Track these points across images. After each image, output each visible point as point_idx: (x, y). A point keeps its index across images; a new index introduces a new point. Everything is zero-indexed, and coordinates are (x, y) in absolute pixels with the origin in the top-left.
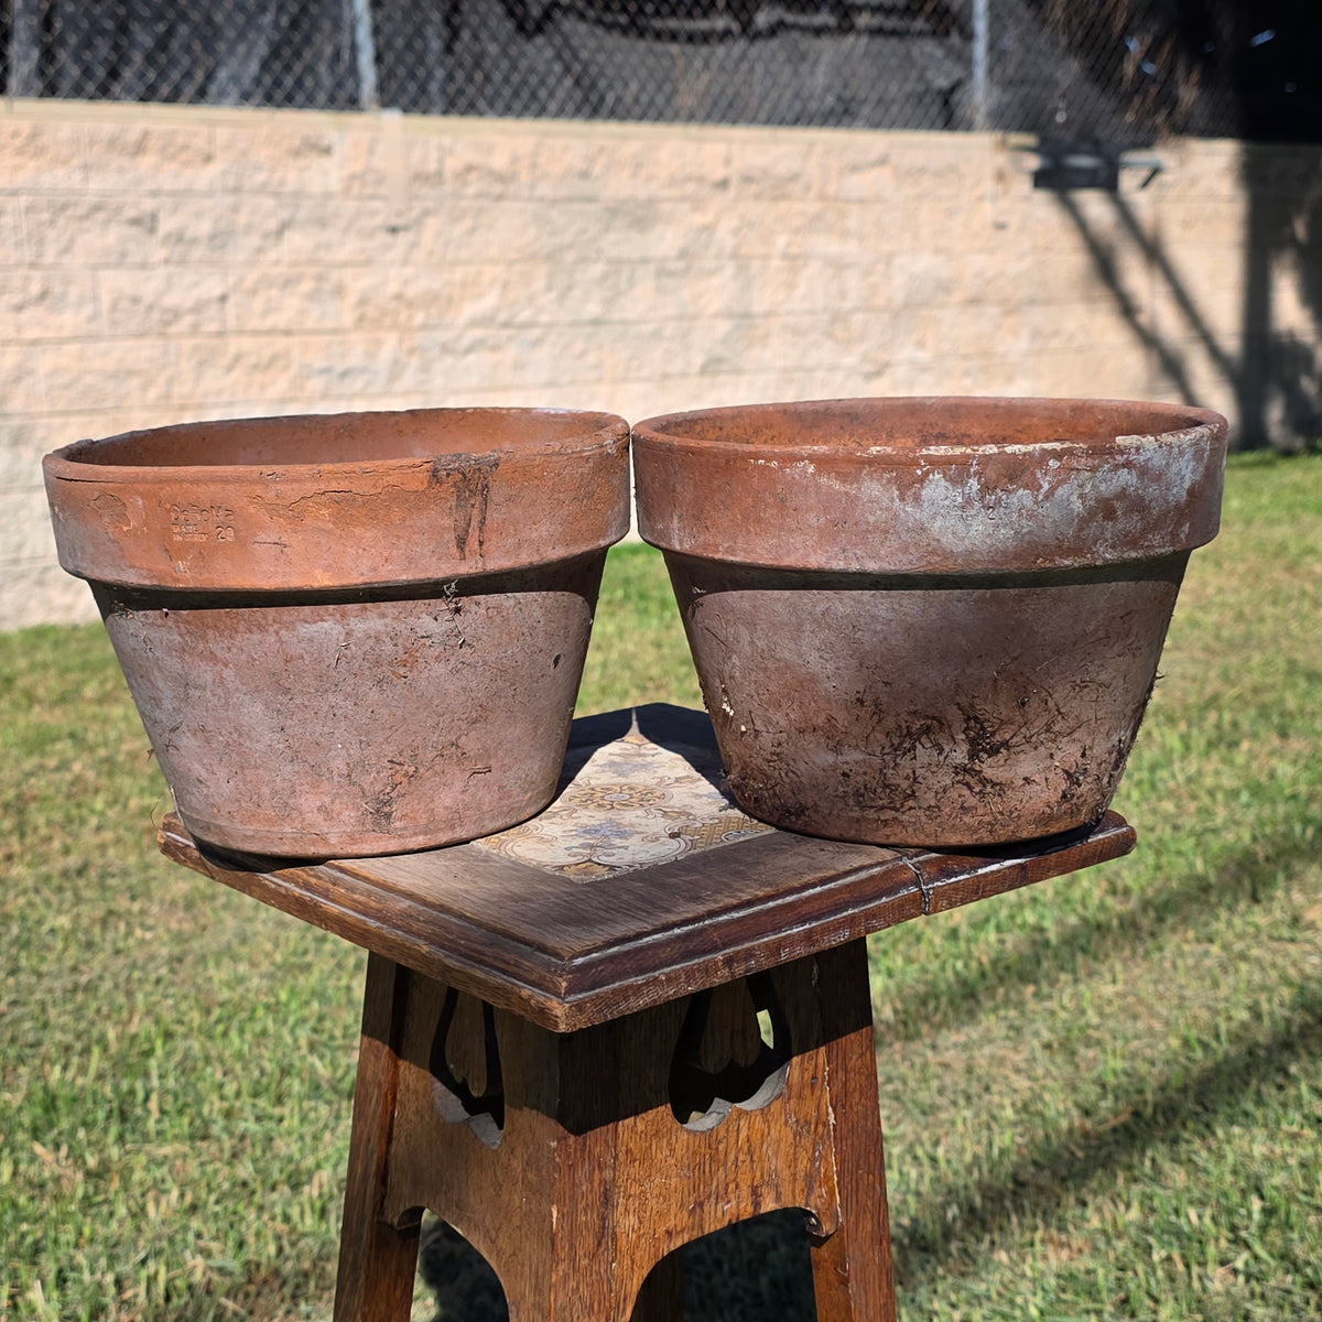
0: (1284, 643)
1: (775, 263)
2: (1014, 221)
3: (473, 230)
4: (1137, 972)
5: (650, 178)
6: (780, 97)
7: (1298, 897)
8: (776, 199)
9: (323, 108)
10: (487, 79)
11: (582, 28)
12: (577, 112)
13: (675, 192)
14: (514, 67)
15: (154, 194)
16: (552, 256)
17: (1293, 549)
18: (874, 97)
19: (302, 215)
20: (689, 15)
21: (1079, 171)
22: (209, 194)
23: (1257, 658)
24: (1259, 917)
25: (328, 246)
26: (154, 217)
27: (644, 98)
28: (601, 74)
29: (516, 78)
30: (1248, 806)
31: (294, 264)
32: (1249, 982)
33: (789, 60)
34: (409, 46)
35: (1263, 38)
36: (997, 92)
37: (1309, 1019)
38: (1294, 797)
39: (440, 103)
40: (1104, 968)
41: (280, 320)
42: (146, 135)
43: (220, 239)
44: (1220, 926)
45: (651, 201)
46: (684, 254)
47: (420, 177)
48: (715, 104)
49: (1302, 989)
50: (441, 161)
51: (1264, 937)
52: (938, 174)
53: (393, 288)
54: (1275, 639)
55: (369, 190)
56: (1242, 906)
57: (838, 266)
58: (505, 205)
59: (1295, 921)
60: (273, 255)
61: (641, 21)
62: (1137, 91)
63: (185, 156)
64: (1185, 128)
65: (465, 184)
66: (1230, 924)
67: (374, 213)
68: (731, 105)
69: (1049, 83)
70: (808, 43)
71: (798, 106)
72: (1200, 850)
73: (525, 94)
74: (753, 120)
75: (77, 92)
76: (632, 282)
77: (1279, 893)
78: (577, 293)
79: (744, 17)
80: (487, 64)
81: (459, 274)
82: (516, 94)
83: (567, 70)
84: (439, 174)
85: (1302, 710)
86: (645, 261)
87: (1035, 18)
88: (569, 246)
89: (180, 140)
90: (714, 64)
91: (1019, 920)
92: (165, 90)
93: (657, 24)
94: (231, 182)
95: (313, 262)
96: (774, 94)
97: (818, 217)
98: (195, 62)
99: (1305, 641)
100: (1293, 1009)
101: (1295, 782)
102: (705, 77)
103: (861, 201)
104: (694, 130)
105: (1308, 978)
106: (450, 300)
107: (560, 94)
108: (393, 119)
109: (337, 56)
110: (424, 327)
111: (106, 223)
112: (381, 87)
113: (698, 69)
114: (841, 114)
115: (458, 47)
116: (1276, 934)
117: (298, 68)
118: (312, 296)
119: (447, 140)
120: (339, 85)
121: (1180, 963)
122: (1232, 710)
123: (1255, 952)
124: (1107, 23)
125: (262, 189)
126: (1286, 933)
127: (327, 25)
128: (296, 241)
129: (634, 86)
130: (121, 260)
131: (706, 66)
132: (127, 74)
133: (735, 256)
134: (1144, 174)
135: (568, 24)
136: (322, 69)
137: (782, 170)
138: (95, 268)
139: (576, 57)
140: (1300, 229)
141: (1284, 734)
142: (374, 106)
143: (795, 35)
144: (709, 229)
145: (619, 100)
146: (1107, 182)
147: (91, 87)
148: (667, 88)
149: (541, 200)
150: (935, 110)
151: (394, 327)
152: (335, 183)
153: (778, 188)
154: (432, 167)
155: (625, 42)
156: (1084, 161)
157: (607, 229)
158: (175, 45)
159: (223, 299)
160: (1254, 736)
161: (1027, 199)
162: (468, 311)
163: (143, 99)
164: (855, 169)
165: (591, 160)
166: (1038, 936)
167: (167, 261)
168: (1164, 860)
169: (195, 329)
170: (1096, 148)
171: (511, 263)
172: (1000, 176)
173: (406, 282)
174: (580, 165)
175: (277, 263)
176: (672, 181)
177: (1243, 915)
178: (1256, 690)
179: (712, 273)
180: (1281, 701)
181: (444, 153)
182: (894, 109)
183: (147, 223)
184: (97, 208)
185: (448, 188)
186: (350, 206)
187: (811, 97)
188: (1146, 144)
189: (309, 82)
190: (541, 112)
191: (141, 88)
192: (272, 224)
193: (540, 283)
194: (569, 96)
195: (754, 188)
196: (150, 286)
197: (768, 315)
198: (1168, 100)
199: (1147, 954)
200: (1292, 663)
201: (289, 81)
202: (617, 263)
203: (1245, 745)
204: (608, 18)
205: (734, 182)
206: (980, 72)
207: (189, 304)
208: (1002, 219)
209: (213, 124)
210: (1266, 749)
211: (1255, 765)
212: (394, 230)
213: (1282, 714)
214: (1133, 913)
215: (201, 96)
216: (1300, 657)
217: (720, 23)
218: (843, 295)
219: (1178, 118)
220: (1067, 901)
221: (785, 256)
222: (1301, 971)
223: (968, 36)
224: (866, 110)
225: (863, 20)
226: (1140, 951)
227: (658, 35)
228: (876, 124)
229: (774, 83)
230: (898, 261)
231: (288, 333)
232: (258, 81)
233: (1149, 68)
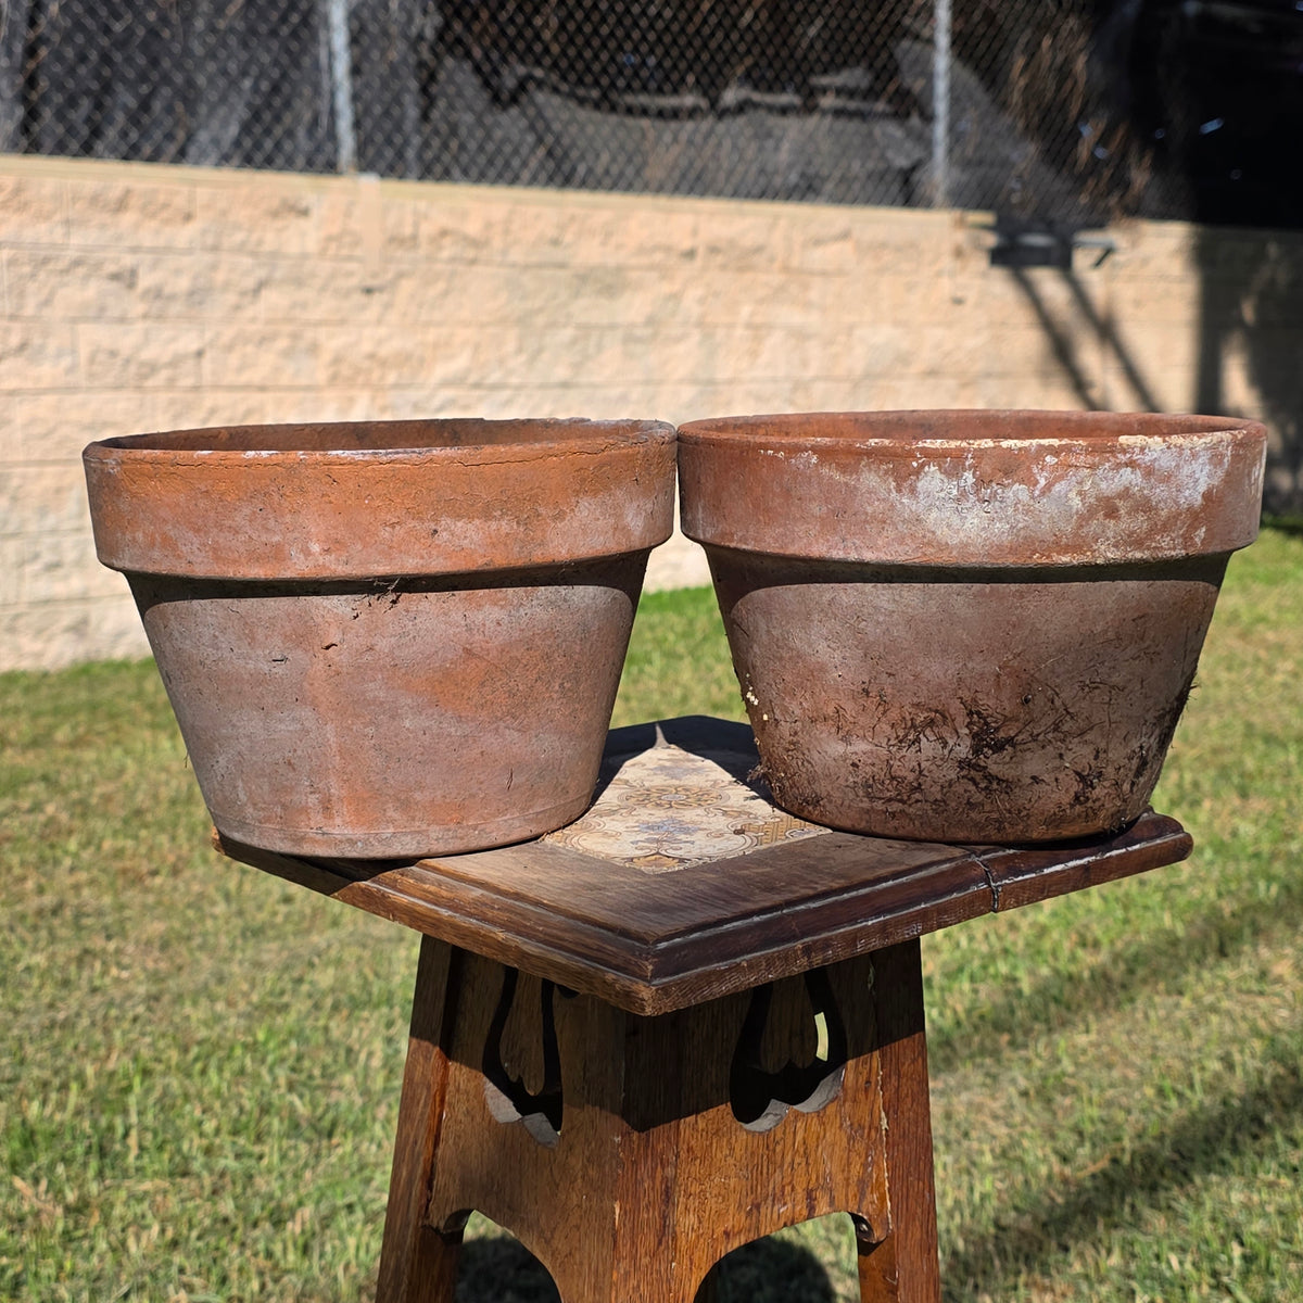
0: (1242, 707)
1: (739, 332)
2: (971, 297)
3: (446, 293)
4: (1109, 1022)
5: (619, 247)
6: (746, 172)
7: (1265, 952)
8: (741, 270)
9: (302, 170)
10: (462, 147)
11: (556, 100)
12: (550, 181)
13: (644, 260)
14: (489, 136)
15: (135, 250)
16: (523, 321)
17: (1245, 618)
18: (837, 174)
19: (278, 274)
20: (660, 91)
21: (1032, 249)
22: (189, 251)
23: (1214, 721)
24: (1228, 972)
25: (304, 306)
26: (133, 273)
27: (615, 170)
28: (574, 144)
29: (490, 147)
30: (1211, 863)
31: (269, 322)
32: (1221, 1033)
33: (756, 136)
34: (387, 113)
35: (1212, 126)
36: (956, 173)
37: (1281, 1070)
38: (1257, 855)
39: (416, 169)
40: (1077, 1019)
41: (254, 376)
42: (128, 192)
43: (197, 296)
44: (1190, 978)
45: (620, 269)
46: (651, 321)
47: (396, 240)
48: (683, 176)
49: (1273, 1041)
50: (416, 225)
51: (1233, 990)
52: (898, 249)
53: (367, 347)
54: (1231, 703)
55: (345, 252)
56: (1211, 960)
57: (800, 336)
58: (478, 269)
59: (1263, 975)
60: (249, 312)
61: (614, 96)
62: (1091, 173)
63: (165, 215)
64: (1136, 211)
65: (440, 248)
66: (1199, 979)
67: (350, 274)
68: (698, 178)
69: (1006, 164)
70: (773, 121)
71: (762, 181)
72: (1167, 904)
73: (499, 162)
74: (719, 194)
75: (60, 149)
76: (600, 348)
77: (1247, 948)
78: (545, 356)
79: (712, 92)
80: (463, 131)
81: (432, 335)
82: (491, 162)
83: (540, 140)
84: (414, 237)
85: (1261, 772)
86: (612, 327)
87: (994, 101)
88: (540, 310)
89: (162, 198)
90: (683, 137)
91: (992, 970)
92: (147, 149)
93: (629, 99)
94: (210, 240)
95: (289, 320)
96: (741, 168)
97: (782, 288)
98: (177, 123)
99: (1261, 706)
100: (1264, 1060)
101: (1257, 840)
102: (675, 150)
103: (824, 274)
104: (663, 201)
105: (1278, 1030)
106: (422, 361)
107: (533, 163)
108: (370, 183)
109: (315, 122)
110: (396, 386)
111: (86, 278)
112: (360, 151)
113: (668, 144)
114: (806, 189)
115: (435, 114)
116: (1244, 987)
117: (278, 131)
118: (287, 354)
119: (422, 205)
120: (318, 149)
121: (1152, 1014)
122: (1192, 770)
123: (1226, 1004)
124: (1063, 106)
125: (240, 249)
126: (1255, 986)
127: (307, 91)
128: (273, 298)
129: (605, 157)
130: (99, 315)
131: (675, 140)
132: (111, 133)
133: (700, 324)
134: (1097, 253)
135: (540, 97)
136: (301, 133)
137: (748, 241)
138: (74, 321)
139: (548, 128)
140: (1248, 312)
141: (1244, 794)
142: (352, 171)
143: (762, 113)
144: (675, 297)
145: (590, 171)
146: (1061, 260)
147: (74, 145)
148: (638, 160)
149: (514, 265)
150: (895, 188)
151: (367, 385)
152: (312, 245)
153: (743, 259)
154: (408, 230)
155: (597, 116)
156: (1038, 240)
157: (576, 295)
158: (157, 106)
159: (200, 354)
160: (1216, 796)
161: (984, 275)
162: (441, 371)
163: (126, 158)
164: (818, 242)
165: (562, 228)
166: (1011, 987)
167: (145, 316)
168: (1132, 914)
169: (171, 384)
170: (1049, 227)
171: (482, 326)
172: (959, 253)
173: (380, 342)
174: (551, 232)
175: (253, 320)
176: (642, 250)
177: (1211, 969)
178: (1216, 751)
179: (679, 339)
180: (1240, 763)
181: (419, 218)
182: (856, 186)
183: (127, 278)
184: (77, 263)
185: (423, 250)
186: (326, 267)
187: (776, 172)
188: (1099, 225)
189: (288, 146)
190: (514, 181)
191: (124, 148)
192: (250, 282)
193: (510, 346)
194: (542, 166)
195: (720, 259)
196: (127, 340)
197: (731, 382)
198: (1120, 182)
199: (1118, 1005)
200: (1249, 726)
201: (268, 144)
202: (585, 329)
203: (1207, 804)
204: (581, 92)
205: (701, 251)
206: (940, 152)
207: (165, 358)
208: (959, 294)
209: (194, 183)
210: (1229, 808)
211: (1217, 824)
212: (369, 291)
213: (1242, 775)
214: (1104, 965)
215: (180, 157)
216: (1256, 719)
217: (689, 100)
218: (805, 364)
219: (1128, 199)
220: (1039, 952)
221: (749, 326)
222: (1271, 1024)
223: (928, 118)
224: (829, 187)
225: (827, 101)
226: (1112, 1001)
227: (630, 111)
228: (839, 199)
229: (741, 158)
230: (858, 332)
231: (262, 389)
232: (237, 143)
233: (1101, 153)
